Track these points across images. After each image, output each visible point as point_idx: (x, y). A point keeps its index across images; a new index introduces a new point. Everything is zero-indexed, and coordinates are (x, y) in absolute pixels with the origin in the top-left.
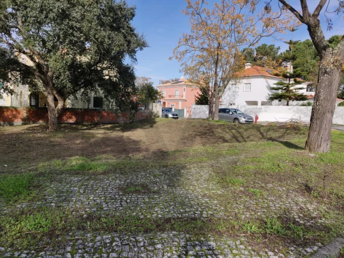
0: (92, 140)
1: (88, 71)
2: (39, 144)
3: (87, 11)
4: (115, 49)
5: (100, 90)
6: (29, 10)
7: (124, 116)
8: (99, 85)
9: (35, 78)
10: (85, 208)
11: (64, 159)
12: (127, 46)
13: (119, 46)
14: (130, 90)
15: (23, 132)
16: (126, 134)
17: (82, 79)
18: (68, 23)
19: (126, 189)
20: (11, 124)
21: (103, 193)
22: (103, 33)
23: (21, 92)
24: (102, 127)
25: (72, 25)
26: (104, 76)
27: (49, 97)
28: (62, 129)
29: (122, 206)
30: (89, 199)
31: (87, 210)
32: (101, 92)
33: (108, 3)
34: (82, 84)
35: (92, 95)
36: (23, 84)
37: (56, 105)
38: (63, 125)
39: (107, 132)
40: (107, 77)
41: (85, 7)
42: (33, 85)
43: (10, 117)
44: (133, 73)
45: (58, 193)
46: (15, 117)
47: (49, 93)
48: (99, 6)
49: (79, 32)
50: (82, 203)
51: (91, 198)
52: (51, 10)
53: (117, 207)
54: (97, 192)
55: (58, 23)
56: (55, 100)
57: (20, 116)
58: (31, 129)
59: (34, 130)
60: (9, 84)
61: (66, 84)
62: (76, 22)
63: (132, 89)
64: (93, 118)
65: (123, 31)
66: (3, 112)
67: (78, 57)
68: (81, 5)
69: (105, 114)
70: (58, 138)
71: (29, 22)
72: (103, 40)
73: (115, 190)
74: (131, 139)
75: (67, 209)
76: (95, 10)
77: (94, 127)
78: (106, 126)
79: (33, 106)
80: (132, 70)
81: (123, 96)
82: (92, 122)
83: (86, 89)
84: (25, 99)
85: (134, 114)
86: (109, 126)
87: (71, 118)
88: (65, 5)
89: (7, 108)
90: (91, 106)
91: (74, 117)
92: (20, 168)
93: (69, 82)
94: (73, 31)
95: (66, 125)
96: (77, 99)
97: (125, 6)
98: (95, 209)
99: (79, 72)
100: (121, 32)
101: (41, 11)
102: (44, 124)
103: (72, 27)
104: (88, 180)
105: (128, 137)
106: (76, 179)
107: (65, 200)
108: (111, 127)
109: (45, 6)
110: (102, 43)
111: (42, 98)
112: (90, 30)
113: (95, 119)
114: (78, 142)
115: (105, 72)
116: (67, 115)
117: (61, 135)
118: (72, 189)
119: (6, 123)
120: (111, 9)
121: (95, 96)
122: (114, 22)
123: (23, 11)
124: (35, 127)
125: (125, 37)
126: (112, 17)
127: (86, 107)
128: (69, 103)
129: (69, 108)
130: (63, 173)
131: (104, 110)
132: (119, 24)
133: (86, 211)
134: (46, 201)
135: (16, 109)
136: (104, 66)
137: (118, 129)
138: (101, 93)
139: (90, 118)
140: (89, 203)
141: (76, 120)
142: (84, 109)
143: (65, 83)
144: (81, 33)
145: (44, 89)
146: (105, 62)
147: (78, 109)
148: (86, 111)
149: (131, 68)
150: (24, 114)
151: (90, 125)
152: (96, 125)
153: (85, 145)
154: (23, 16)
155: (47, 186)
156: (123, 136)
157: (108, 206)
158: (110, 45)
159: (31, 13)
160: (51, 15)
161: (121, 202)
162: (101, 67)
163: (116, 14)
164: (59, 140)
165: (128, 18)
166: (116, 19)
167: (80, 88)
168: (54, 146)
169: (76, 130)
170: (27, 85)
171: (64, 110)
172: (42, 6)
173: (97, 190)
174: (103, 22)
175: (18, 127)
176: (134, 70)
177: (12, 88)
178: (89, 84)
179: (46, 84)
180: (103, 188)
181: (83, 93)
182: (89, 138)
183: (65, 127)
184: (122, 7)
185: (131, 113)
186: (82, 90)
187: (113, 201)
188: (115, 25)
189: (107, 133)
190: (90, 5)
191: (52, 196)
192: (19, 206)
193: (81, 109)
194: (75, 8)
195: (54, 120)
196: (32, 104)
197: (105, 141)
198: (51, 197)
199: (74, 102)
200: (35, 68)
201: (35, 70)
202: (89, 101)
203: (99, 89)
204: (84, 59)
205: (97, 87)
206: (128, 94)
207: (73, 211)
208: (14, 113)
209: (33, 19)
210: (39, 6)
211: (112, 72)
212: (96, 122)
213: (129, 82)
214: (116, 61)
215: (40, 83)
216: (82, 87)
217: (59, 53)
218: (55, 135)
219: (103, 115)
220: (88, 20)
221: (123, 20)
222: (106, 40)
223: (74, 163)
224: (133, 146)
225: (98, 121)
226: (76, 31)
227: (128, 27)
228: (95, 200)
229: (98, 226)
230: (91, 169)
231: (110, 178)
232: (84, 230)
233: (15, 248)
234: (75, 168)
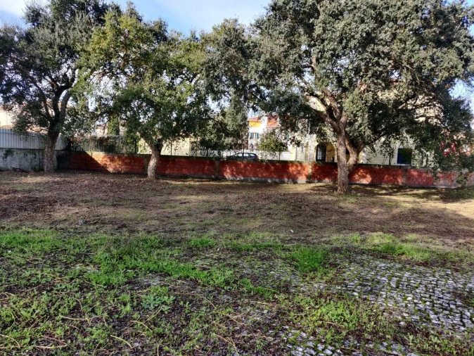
0: (396, 211)
1: (393, 111)
2: (326, 209)
3: (400, 27)
4: (440, 74)
5: (409, 139)
6: (326, 42)
7: (447, 177)
8: (408, 132)
9: (325, 126)
10: (402, 312)
11: (363, 234)
12: (463, 67)
13: (448, 70)
14: (461, 136)
15: (308, 192)
16: (451, 207)
17: (383, 123)
18: (373, 49)
19: (467, 297)
20: (295, 183)
21: (428, 296)
22: (423, 54)
23: (307, 143)
24: (409, 193)
25: (378, 51)
26: (417, 118)
27: (340, 148)
28: (354, 192)
29: (464, 326)
30: (405, 299)
31: (405, 315)
32: (411, 141)
33: (435, 7)
34: (383, 130)
35: (397, 145)
36: (311, 133)
37: (348, 159)
38: (354, 186)
39: (418, 200)
40: (422, 119)
41: (399, 22)
42: (321, 134)
43: (295, 173)
44: (468, 110)
45: (361, 279)
46: (299, 173)
47: (340, 144)
48: (420, 14)
49: (386, 59)
50: (396, 302)
51: (409, 299)
52: (353, 37)
53: (456, 325)
54: (418, 291)
55: (360, 52)
56: (347, 153)
57: (305, 172)
58: (316, 188)
59: (319, 190)
60: (296, 134)
61: (364, 132)
62: (383, 46)
63: (465, 134)
64: (396, 179)
65: (458, 45)
66: (288, 167)
67: (379, 94)
68: (393, 21)
69: (415, 173)
70: (349, 203)
71: (326, 58)
72: (422, 64)
73: (449, 295)
74: (459, 215)
75: (376, 306)
76: (413, 22)
77: (397, 192)
78: (415, 192)
79: (320, 160)
80: (468, 105)
81: (449, 146)
82: (394, 184)
83: (388, 138)
84: (311, 152)
85: (467, 174)
86: (421, 191)
87: (364, 177)
88: (371, 26)
89: (292, 162)
90: (394, 161)
91: (368, 176)
92: (311, 238)
93: (369, 128)
94: (379, 59)
95: (359, 186)
96: (374, 151)
97: (463, 6)
98: (418, 318)
99: (380, 114)
100: (453, 46)
101: (340, 42)
102: (331, 183)
103: (377, 54)
104: (401, 269)
105: (455, 211)
106: (383, 265)
107: (370, 292)
108: (424, 194)
109: (346, 33)
110: (419, 69)
111: (330, 151)
112: (402, 53)
113: (399, 180)
114: (375, 211)
115: (421, 111)
116: (359, 174)
117: (353, 200)
118: (379, 278)
119: (291, 180)
120: (439, 14)
121: (401, 147)
122: (441, 33)
123: (319, 45)
124: (320, 186)
125: (460, 53)
126: (439, 27)
127: (387, 163)
128: (364, 157)
129: (362, 164)
130: (364, 253)
131: (414, 168)
132: (450, 35)
133: (404, 317)
134: (346, 287)
135: (301, 163)
136: (419, 102)
137: (436, 197)
138: (410, 143)
139: (391, 178)
140: (406, 306)
141: (372, 180)
142: (384, 166)
143: (363, 131)
144: (389, 59)
145: (334, 139)
146: (421, 97)
147: (375, 165)
148: (387, 169)
149: (466, 102)
150: (309, 170)
151: (391, 188)
152: (400, 189)
153: (386, 217)
154: (320, 51)
155: (345, 267)
156: (445, 209)
157: (438, 318)
158: (432, 70)
159: (329, 46)
160: (352, 44)
161: (461, 317)
162: (413, 105)
163: (446, 20)
164: (351, 206)
165: (467, 22)
166: (445, 29)
167: (380, 137)
168: (345, 213)
169: (372, 194)
170: (315, 135)
171: (357, 166)
172: (342, 34)
173: (417, 288)
174: (422, 37)
175: (302, 186)
176: (470, 105)
177: (299, 138)
178: (393, 131)
179: (337, 132)
180: (426, 286)
181: (384, 143)
182: (391, 207)
183: (357, 190)
184: (457, 7)
185: (461, 173)
186: (383, 139)
187: (447, 312)
188: (443, 38)
189: (418, 203)
190: (406, 17)
191: (353, 281)
192: (316, 285)
193: (379, 166)
194: (384, 27)
195: (344, 179)
196: (318, 158)
197: (415, 215)
198: (352, 284)
199: (371, 155)
200: (325, 113)
201: (326, 116)
202: (391, 154)
203: (408, 136)
204: (388, 96)
205: (405, 135)
206: (459, 144)
207: (384, 312)
208: (299, 168)
209: (331, 52)
210: (338, 35)
211: (432, 111)
212: (400, 184)
213: (460, 124)
214: (440, 94)
215: (329, 131)
216: (383, 136)
217: (356, 91)
218: (346, 200)
219: (412, 175)
220: (401, 40)
221: (457, 27)
222: (428, 63)
223: (376, 241)
224: (466, 228)
225: (403, 183)
226: (383, 59)
227: (465, 37)
228: (415, 303)
229: (426, 346)
230: (403, 254)
231: (437, 274)
232: (404, 345)
233: (317, 338)
234: (380, 249)
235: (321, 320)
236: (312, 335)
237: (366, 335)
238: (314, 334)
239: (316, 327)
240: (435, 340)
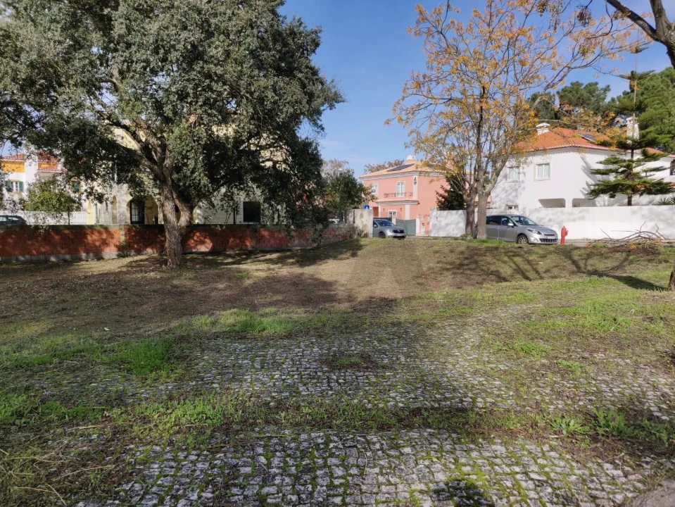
0: (248, 282)
1: (233, 153)
2: (154, 291)
3: (233, 43)
4: (285, 109)
5: (255, 189)
6: (134, 48)
7: (301, 236)
8: (253, 180)
9: (140, 171)
10: (271, 392)
11: (213, 314)
12: (307, 103)
13: (292, 104)
14: (312, 185)
15: (125, 269)
16: (309, 270)
17: (222, 169)
18: (203, 68)
19: (333, 361)
20: (100, 258)
21: (295, 369)
22: (263, 82)
23: (114, 198)
24: (262, 258)
25: (209, 71)
26: (263, 162)
27: (166, 204)
28: (188, 264)
29: (331, 389)
30: (273, 378)
31: (274, 394)
32: (258, 192)
33: (272, 26)
34: (222, 178)
35: (241, 197)
36: (119, 182)
37: (178, 218)
38: (189, 257)
39: (272, 267)
40: (269, 164)
41: (232, 37)
42: (135, 184)
43: (97, 244)
44: (316, 154)
45: (220, 367)
46: (105, 243)
47: (166, 198)
48: (255, 31)
49: (220, 84)
50: (263, 384)
51: (276, 377)
52: (173, 46)
53: (324, 390)
54: (284, 366)
55: (184, 69)
56: (177, 209)
57: (115, 241)
58: (134, 264)
59: (139, 266)
60: (95, 184)
61: (200, 180)
62: (216, 65)
63: (316, 184)
64: (244, 242)
65: (300, 75)
66: (86, 234)
67: (214, 128)
68: (223, 33)
69: (266, 233)
70: (185, 280)
71: (135, 71)
72: (263, 95)
73: (315, 364)
74: (317, 279)
75: (241, 393)
76: (249, 40)
77: (246, 259)
78: (268, 256)
79: (136, 222)
80: (316, 148)
81: (300, 197)
82: (241, 249)
83: (229, 187)
84: (122, 210)
85: (322, 231)
86: (274, 256)
87: (202, 243)
88: (197, 36)
89: (91, 227)
90: (240, 219)
91: (208, 241)
92: (142, 331)
93: (206, 175)
94: (211, 82)
95: (195, 256)
96: (213, 206)
97: (301, 29)
98: (288, 394)
99: (217, 156)
100: (295, 77)
101: (156, 51)
102: (156, 255)
103: (208, 76)
104: (264, 347)
105: (312, 275)
106: (244, 346)
107: (233, 379)
108: (279, 258)
109: (162, 40)
110: (261, 100)
111: (151, 208)
112: (239, 78)
113: (248, 244)
114: (221, 286)
115: (266, 154)
116: (195, 238)
117: (189, 275)
118: (240, 362)
119: (91, 255)
120: (277, 36)
121: (247, 200)
122: (281, 59)
123: (124, 52)
124: (141, 261)
125: (304, 86)
126: (279, 51)
127: (231, 222)
128: (198, 214)
129: (198, 225)
130: (218, 337)
131: (264, 226)
132: (291, 63)
133: (273, 397)
134: (202, 380)
135: (106, 229)
136: (263, 142)
137: (292, 260)
138: (258, 194)
139: (238, 241)
140: (274, 385)
141: (213, 246)
142: (227, 226)
143: (198, 178)
144: (224, 84)
145: (157, 191)
146: (265, 135)
147: (216, 225)
148: (232, 229)
149: (314, 144)
150: (121, 237)
151: (239, 255)
152: (249, 255)
153: (235, 292)
154: (124, 61)
155: (197, 358)
156: (302, 274)
157: (307, 388)
158: (275, 103)
159: (138, 55)
160: (173, 56)
161: (329, 382)
162: (257, 145)
163: (285, 45)
164: (188, 283)
165: (307, 50)
166: (285, 54)
167: (219, 187)
168: (182, 293)
169: (214, 264)
170: (125, 186)
171: (192, 228)
172: (157, 41)
173: (283, 363)
174: (261, 61)
175: (111, 262)
176: (319, 148)
177: (99, 190)
178: (235, 179)
179: (160, 179)
180: (292, 360)
181: (225, 195)
182: (242, 278)
183: (192, 260)
184: (296, 30)
185: (316, 230)
186: (223, 190)
187: (315, 381)
188: (283, 65)
189: (273, 269)
190: (240, 32)
191: (210, 372)
192: (162, 387)
193: (221, 226)
194: (213, 39)
195: (175, 247)
196: (134, 220)
197: (270, 284)
198: (209, 375)
199: (210, 212)
200: (139, 152)
201: (141, 157)
202: (235, 210)
203: (254, 186)
204: (225, 131)
205: (250, 184)
206: (310, 196)
207: (251, 397)
208: (105, 236)
209: (142, 64)
210: (151, 41)
211: (279, 153)
212: (249, 248)
213: (310, 171)
214: (285, 133)
215: (146, 179)
216: (223, 185)
217: (184, 124)
218: (181, 275)
219: (263, 236)
220: (236, 60)
221: (298, 54)
222: (270, 94)
223: (231, 321)
224: (326, 293)
225: (253, 247)
226: (216, 82)
227: (307, 67)
228: (284, 380)
229: (298, 419)
230: (264, 329)
231: (302, 345)
232: (276, 424)
233: (176, 447)
234: (236, 328)
235: (177, 425)
236: (169, 445)
237: (234, 426)
238: (171, 443)
239: (171, 435)
240: (306, 410)
